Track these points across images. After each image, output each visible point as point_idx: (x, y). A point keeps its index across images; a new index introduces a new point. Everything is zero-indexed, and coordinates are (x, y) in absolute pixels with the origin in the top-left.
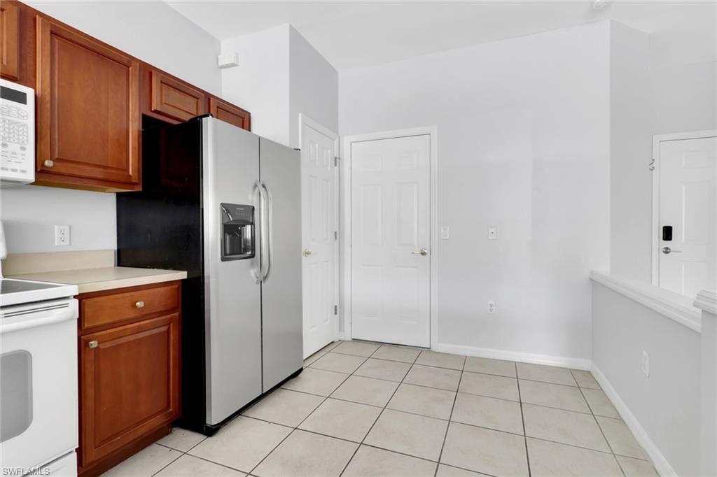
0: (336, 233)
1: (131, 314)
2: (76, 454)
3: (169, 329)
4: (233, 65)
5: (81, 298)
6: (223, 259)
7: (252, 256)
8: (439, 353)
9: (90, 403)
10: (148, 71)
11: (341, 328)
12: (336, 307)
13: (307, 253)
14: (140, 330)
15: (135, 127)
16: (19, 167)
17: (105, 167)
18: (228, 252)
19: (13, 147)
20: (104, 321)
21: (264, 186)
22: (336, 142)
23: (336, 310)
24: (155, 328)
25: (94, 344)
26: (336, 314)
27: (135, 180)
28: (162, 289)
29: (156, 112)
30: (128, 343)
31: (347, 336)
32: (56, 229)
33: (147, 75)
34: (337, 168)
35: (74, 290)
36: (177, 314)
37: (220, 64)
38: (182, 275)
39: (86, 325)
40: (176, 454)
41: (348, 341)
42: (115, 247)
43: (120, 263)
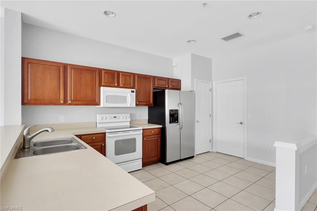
0: (210, 115)
1: (151, 134)
2: (141, 159)
3: (158, 139)
4: (176, 66)
5: (143, 130)
6: (170, 123)
7: (178, 122)
8: (247, 160)
9: (144, 150)
10: (154, 77)
11: (212, 148)
12: (210, 140)
13: (198, 122)
14: (152, 138)
15: (152, 91)
16: (133, 105)
17: (146, 102)
18: (171, 121)
19: (133, 101)
20: (146, 135)
21: (181, 104)
22: (211, 84)
23: (210, 141)
24: (155, 138)
25: (145, 139)
26: (210, 142)
27: (152, 104)
28: (157, 129)
29: (156, 87)
30: (150, 140)
31: (214, 150)
32: (137, 115)
33: (154, 79)
34: (211, 93)
35: (142, 128)
36: (160, 135)
37: (173, 66)
38: (161, 126)
39: (143, 135)
40: (159, 166)
41: (215, 152)
42: (148, 119)
43: (149, 123)
